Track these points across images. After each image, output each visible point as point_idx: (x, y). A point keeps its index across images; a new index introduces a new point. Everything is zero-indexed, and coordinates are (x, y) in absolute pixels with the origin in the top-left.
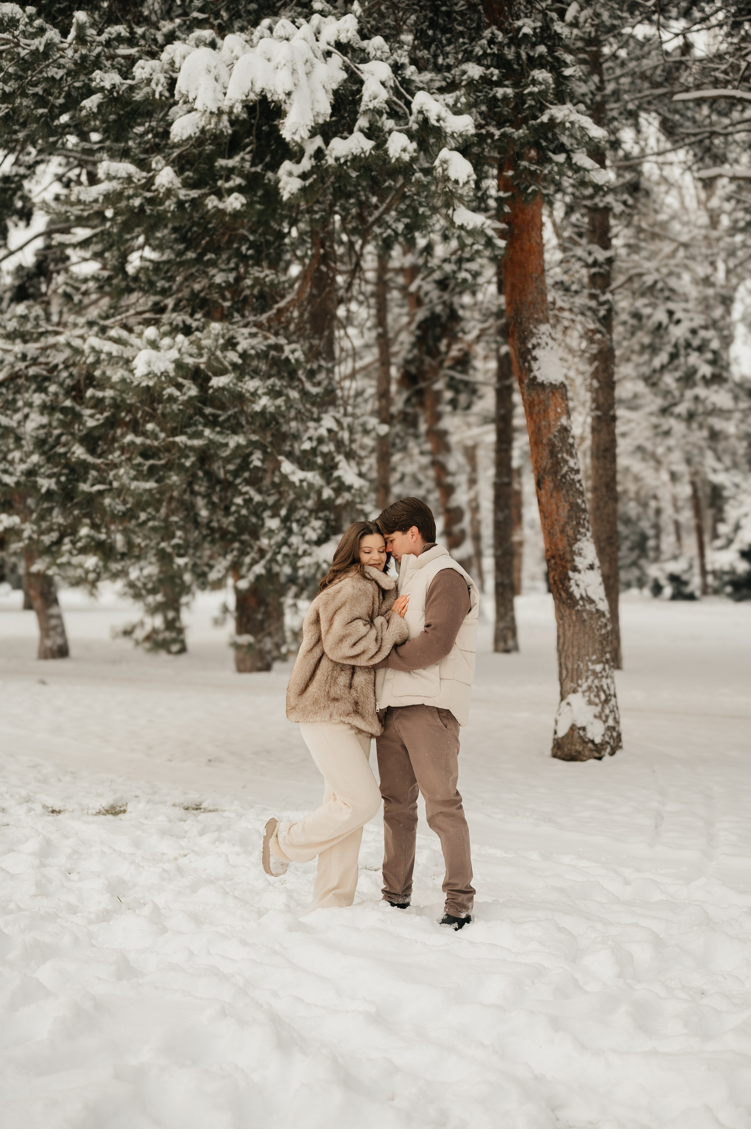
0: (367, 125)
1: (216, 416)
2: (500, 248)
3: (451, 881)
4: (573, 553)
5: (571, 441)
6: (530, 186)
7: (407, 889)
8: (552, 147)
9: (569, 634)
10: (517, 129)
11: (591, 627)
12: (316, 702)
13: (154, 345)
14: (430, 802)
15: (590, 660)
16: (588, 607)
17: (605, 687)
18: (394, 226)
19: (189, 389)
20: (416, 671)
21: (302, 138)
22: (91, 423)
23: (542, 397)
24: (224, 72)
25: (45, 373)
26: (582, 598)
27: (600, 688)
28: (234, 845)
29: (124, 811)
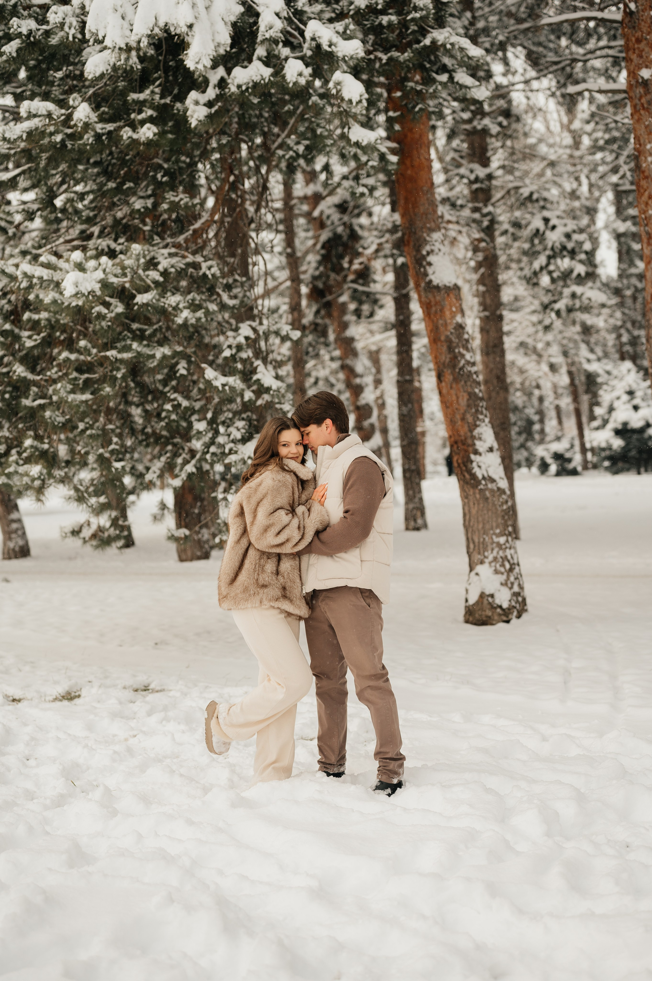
0: (265, 54)
1: (143, 331)
2: (393, 163)
3: (382, 750)
4: (473, 438)
5: (466, 336)
6: (417, 104)
7: (342, 759)
8: (435, 68)
9: (474, 511)
10: (403, 53)
11: (494, 505)
12: (246, 590)
13: (80, 267)
14: (358, 677)
15: (494, 534)
16: (490, 486)
17: (509, 557)
18: (295, 148)
19: (116, 306)
20: (338, 555)
21: (205, 67)
22: (29, 344)
23: (438, 298)
24: (129, 9)
26: (484, 478)
27: (505, 558)
28: (179, 723)
29: (79, 696)
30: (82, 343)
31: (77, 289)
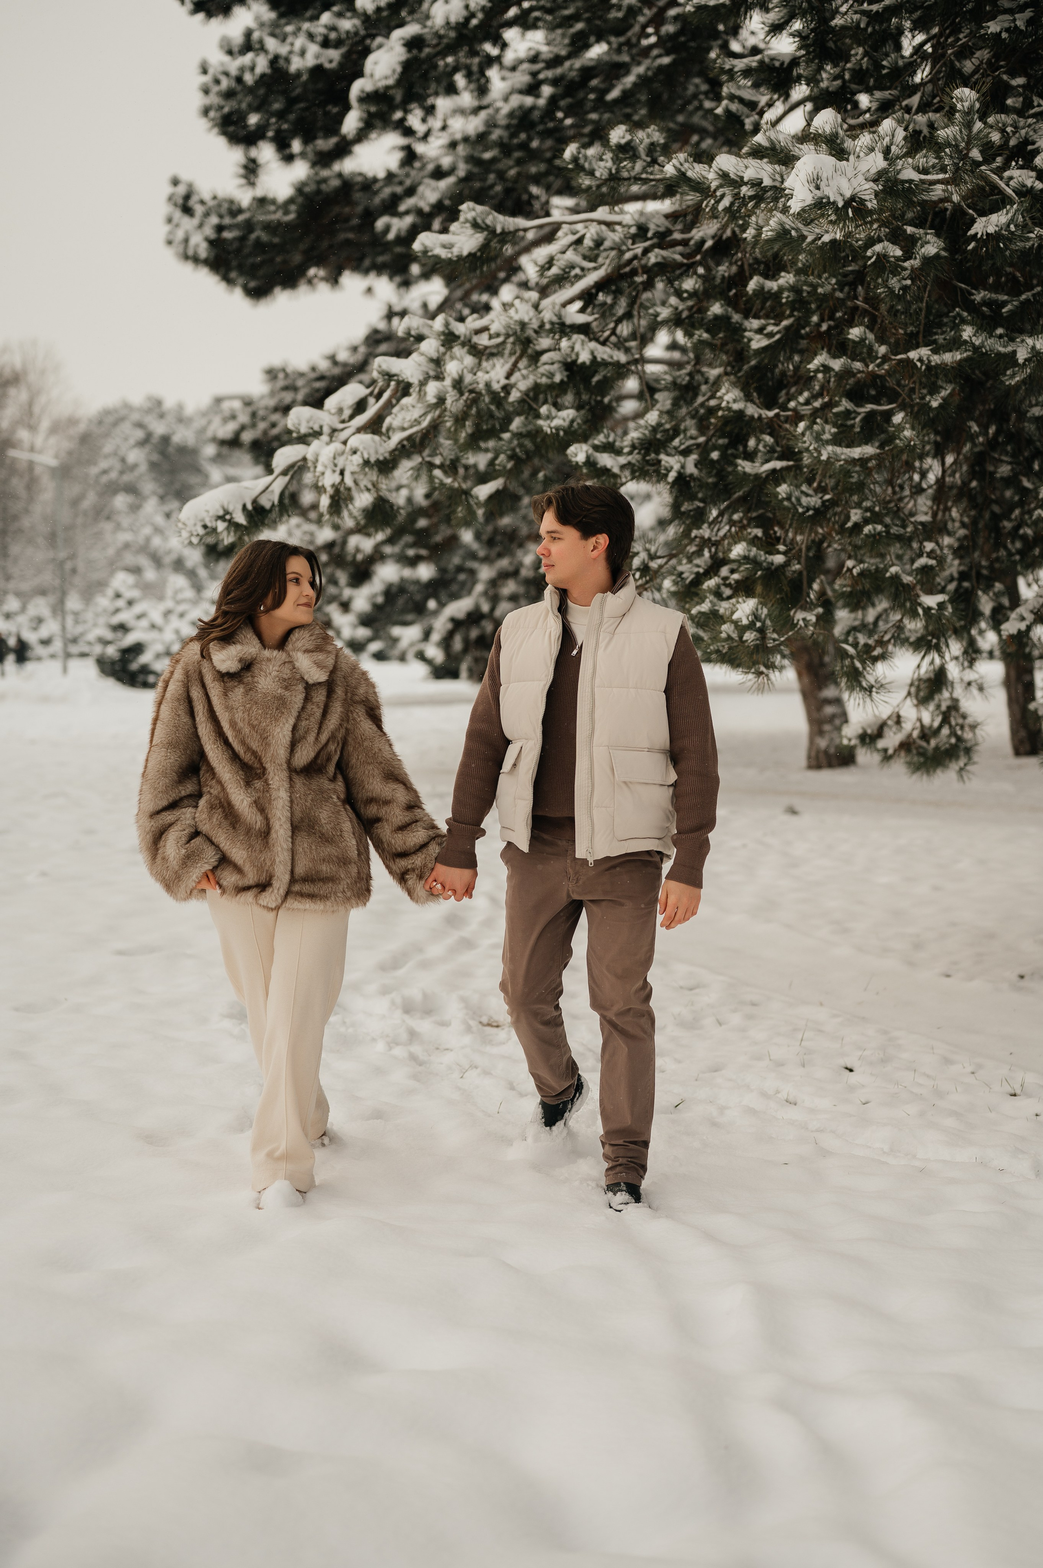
1: (996, 306)
13: (834, 147)
19: (926, 244)
22: (758, 343)
25: (678, 258)
30: (855, 333)
31: (819, 193)
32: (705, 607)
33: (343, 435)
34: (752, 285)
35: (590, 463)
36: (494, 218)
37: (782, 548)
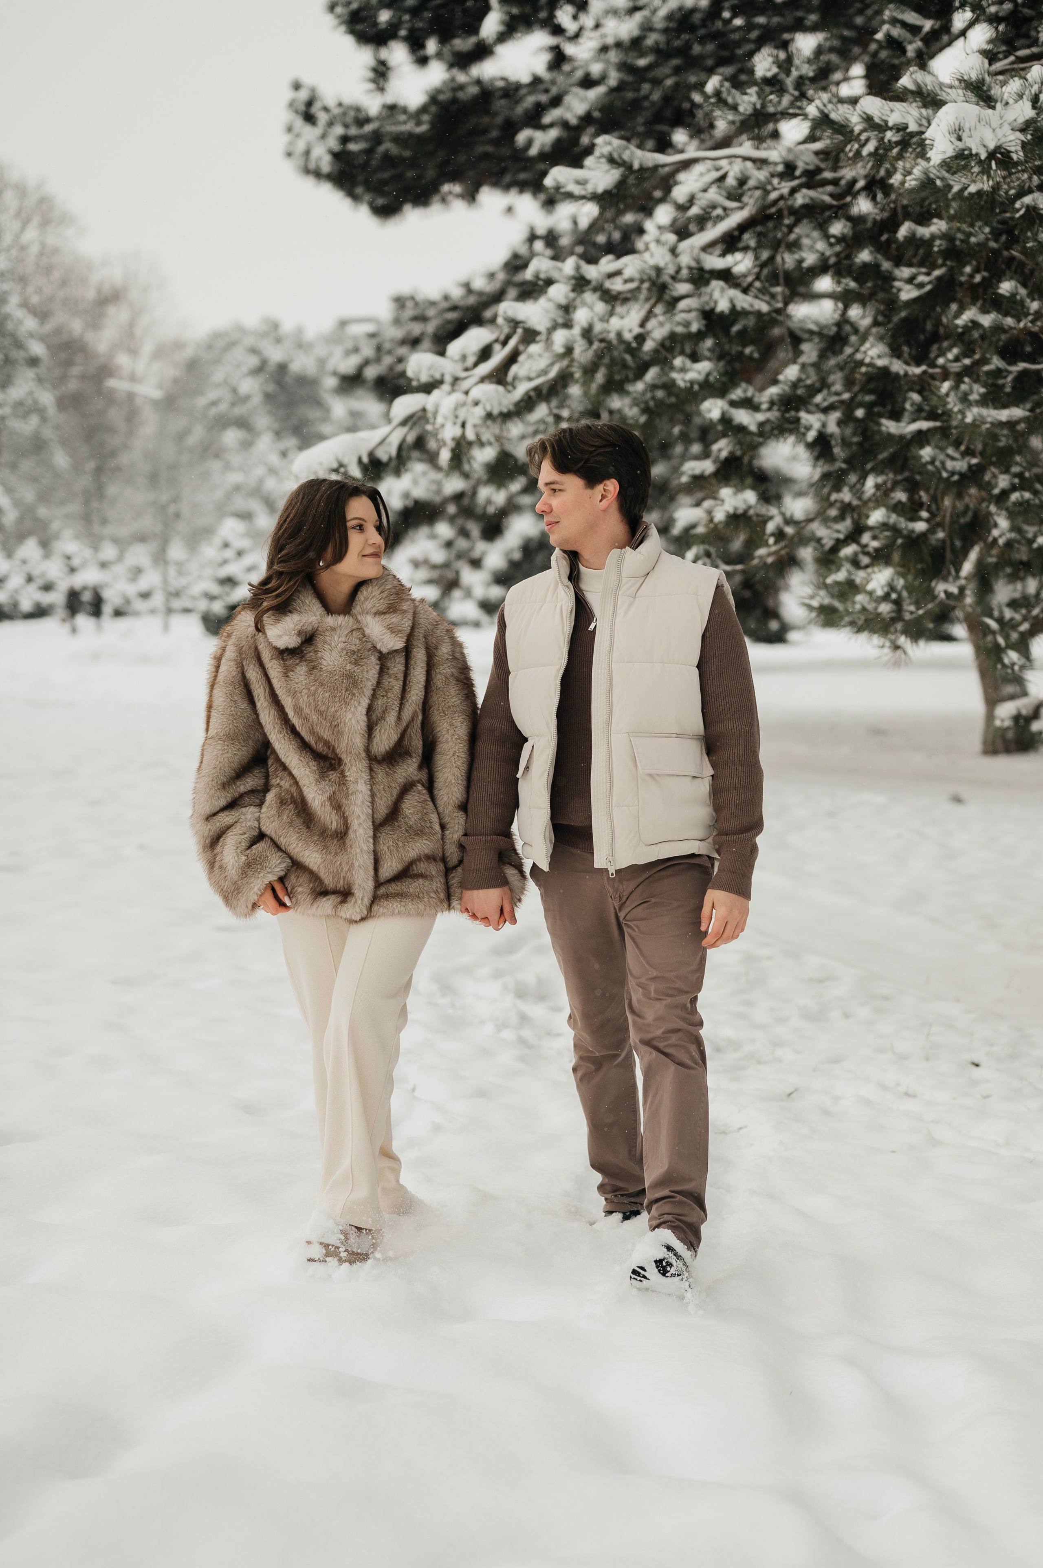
22: (908, 293)
25: (827, 199)
30: (1006, 287)
31: (960, 145)
32: (840, 576)
33: (465, 385)
34: (903, 231)
35: (725, 420)
36: (632, 153)
37: (924, 514)
